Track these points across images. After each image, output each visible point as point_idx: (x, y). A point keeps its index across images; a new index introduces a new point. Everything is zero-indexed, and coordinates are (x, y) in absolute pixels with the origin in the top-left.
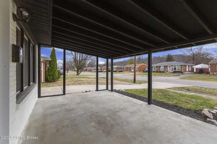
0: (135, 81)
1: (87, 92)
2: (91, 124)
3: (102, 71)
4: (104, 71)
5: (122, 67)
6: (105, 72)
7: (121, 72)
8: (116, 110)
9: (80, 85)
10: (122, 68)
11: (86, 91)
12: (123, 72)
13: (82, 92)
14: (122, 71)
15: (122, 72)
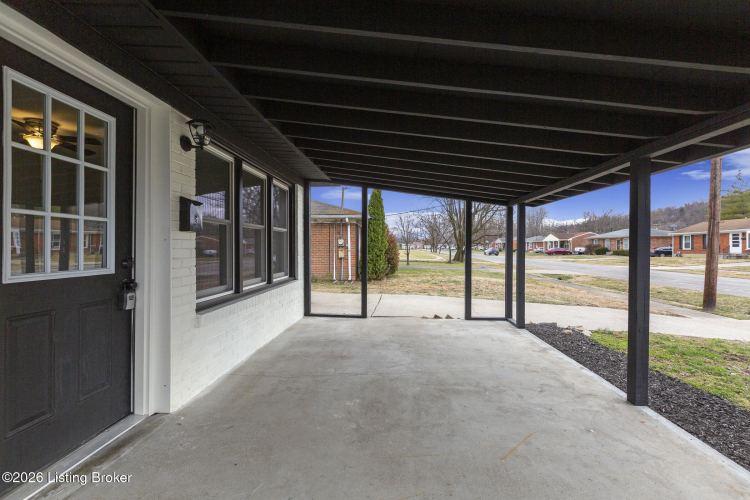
0: (709, 301)
1: (439, 318)
2: (348, 403)
3: (570, 249)
4: (577, 249)
5: (670, 234)
6: (580, 253)
7: (663, 258)
8: (460, 388)
9: (442, 295)
10: (670, 238)
11: (436, 317)
12: (674, 258)
13: (424, 318)
14: (668, 253)
15: (668, 258)
